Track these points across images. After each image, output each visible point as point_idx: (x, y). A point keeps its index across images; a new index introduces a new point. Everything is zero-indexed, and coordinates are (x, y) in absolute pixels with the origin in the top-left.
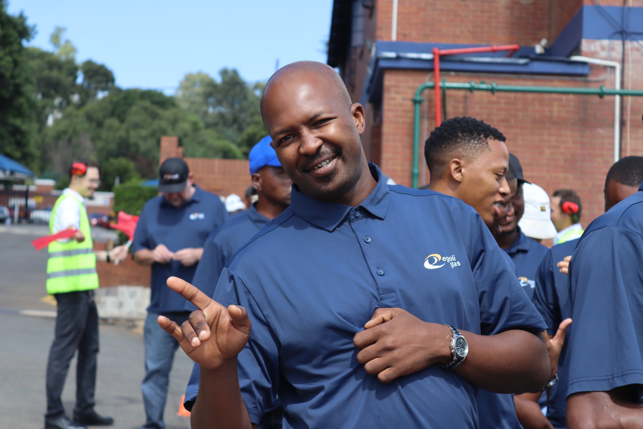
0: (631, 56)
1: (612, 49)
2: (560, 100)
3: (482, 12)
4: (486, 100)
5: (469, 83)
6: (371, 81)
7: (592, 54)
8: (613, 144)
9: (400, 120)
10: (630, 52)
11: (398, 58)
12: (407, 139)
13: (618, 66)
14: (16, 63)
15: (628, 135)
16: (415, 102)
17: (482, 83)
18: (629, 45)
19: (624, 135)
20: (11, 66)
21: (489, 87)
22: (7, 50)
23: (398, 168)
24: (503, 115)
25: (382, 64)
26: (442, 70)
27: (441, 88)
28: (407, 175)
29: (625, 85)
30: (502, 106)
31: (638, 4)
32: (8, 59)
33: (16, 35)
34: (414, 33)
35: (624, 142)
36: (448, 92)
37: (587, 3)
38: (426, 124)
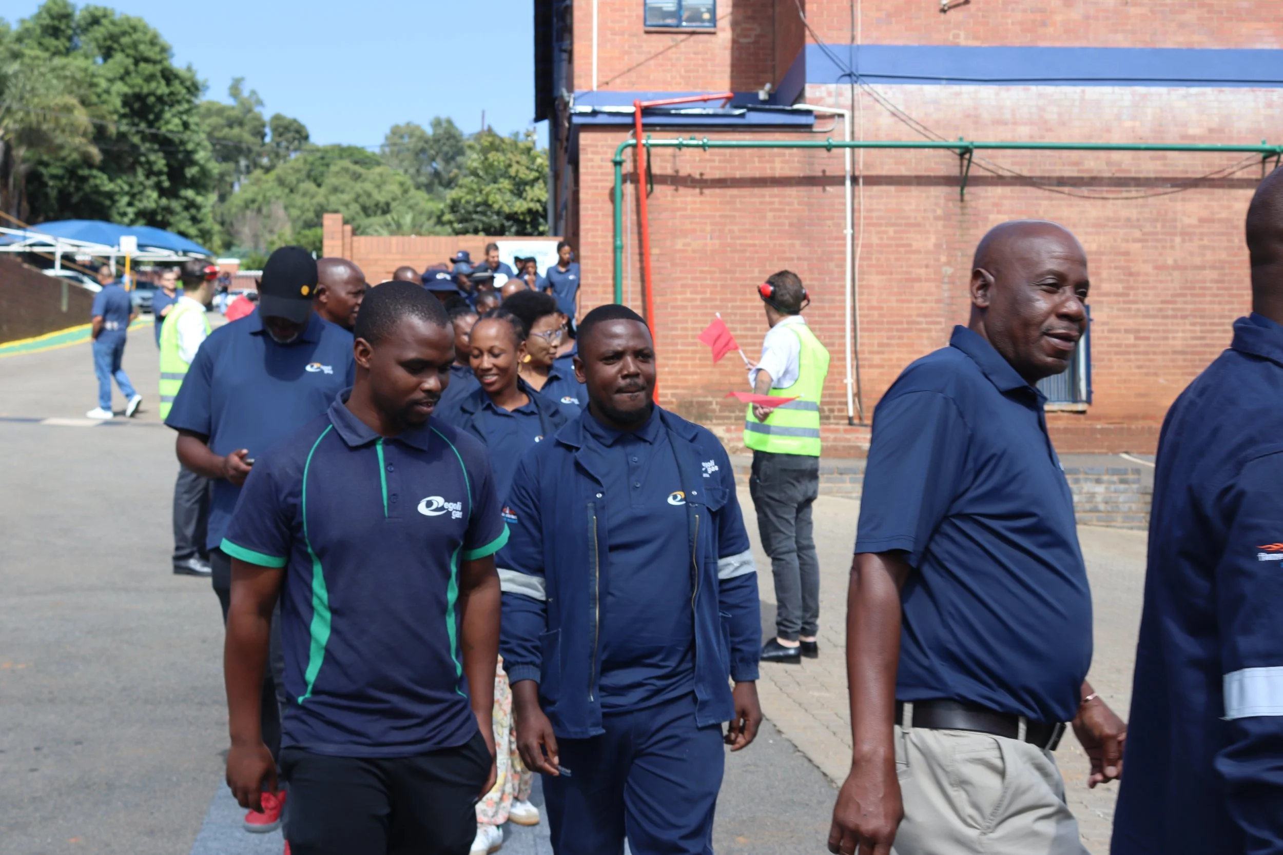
0: (863, 101)
1: (840, 94)
2: (784, 155)
3: (695, 53)
4: (697, 159)
5: (677, 139)
6: (567, 139)
7: (818, 101)
8: (844, 204)
9: (600, 184)
10: (860, 98)
11: (594, 113)
12: (609, 206)
13: (848, 114)
14: (186, 125)
15: (862, 193)
16: (615, 163)
17: (691, 139)
18: (858, 89)
19: (856, 193)
20: (181, 128)
21: (700, 143)
22: (176, 109)
23: (599, 240)
24: (718, 175)
25: (576, 120)
26: (644, 125)
27: (644, 145)
28: (610, 248)
29: (856, 135)
30: (717, 164)
31: (867, 42)
32: (176, 121)
33: (184, 91)
34: (618, 81)
35: (856, 201)
36: (653, 150)
37: (809, 42)
38: (629, 188)
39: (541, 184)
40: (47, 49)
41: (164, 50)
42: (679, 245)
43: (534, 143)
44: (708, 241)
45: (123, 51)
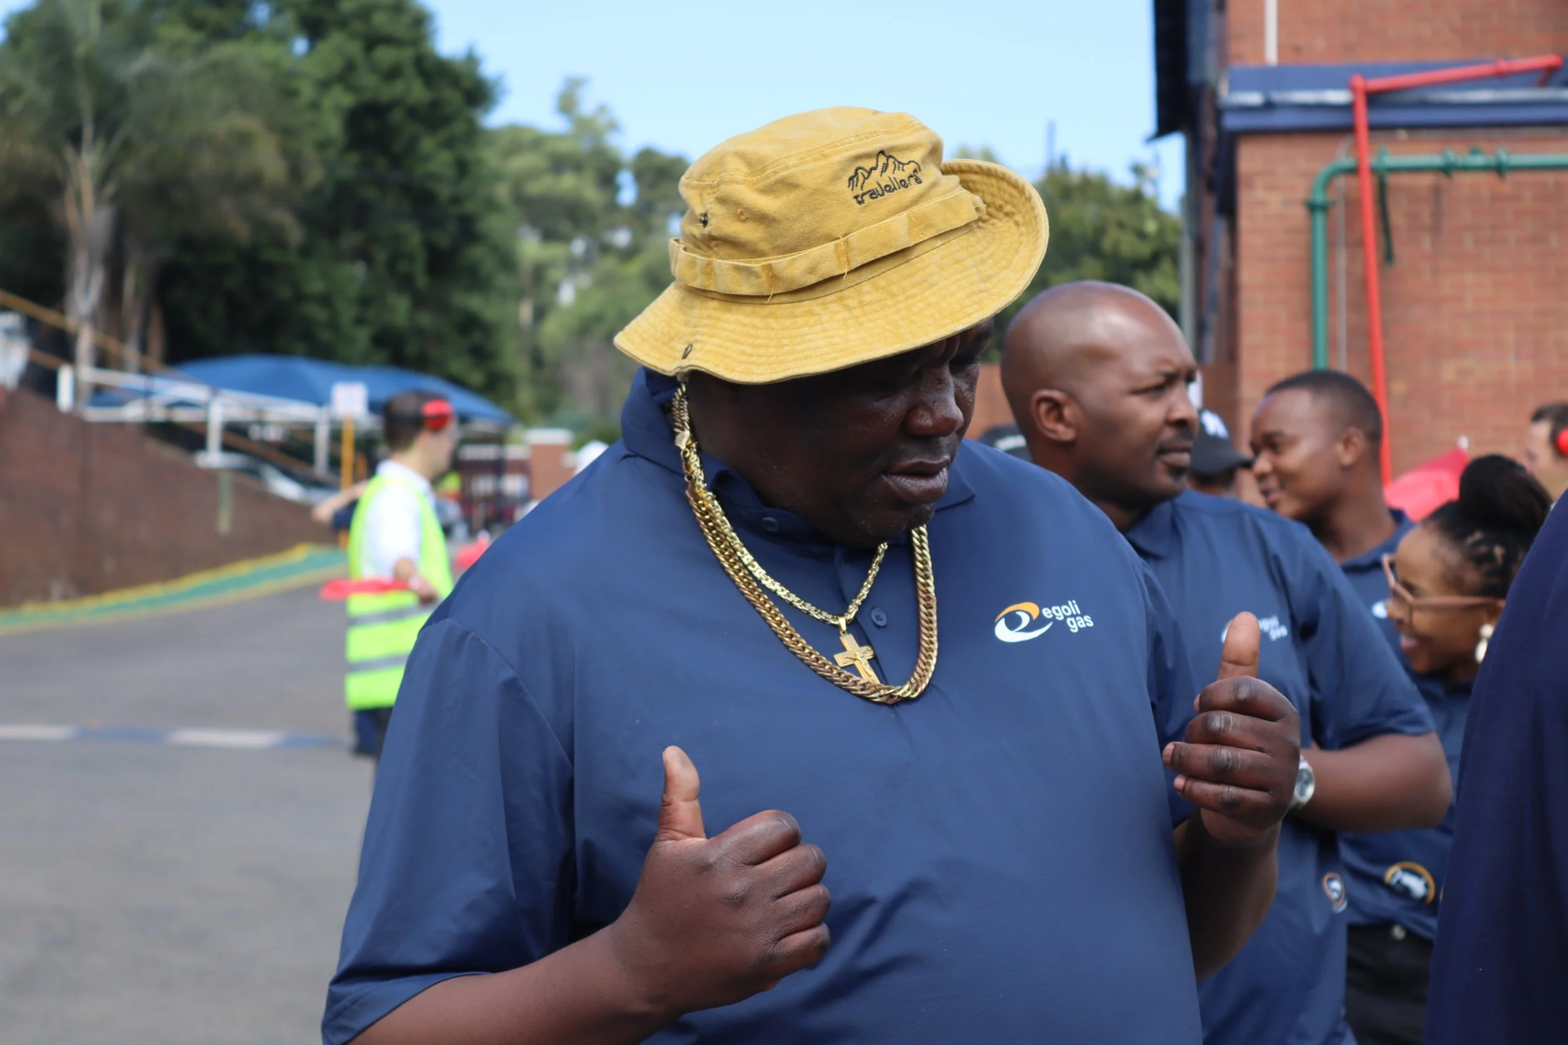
4: (1486, 194)
5: (1442, 153)
9: (1281, 252)
11: (1269, 106)
14: (463, 168)
16: (1312, 208)
17: (1474, 152)
20: (452, 173)
21: (1491, 160)
22: (443, 135)
24: (1529, 226)
25: (1232, 122)
26: (1373, 128)
27: (1374, 171)
30: (1528, 204)
32: (445, 156)
33: (459, 100)
34: (1320, 43)
36: (1392, 180)
38: (1342, 259)
39: (1166, 265)
40: (197, 25)
41: (421, 22)
42: (1449, 372)
43: (1155, 182)
44: (1512, 364)
45: (343, 23)
